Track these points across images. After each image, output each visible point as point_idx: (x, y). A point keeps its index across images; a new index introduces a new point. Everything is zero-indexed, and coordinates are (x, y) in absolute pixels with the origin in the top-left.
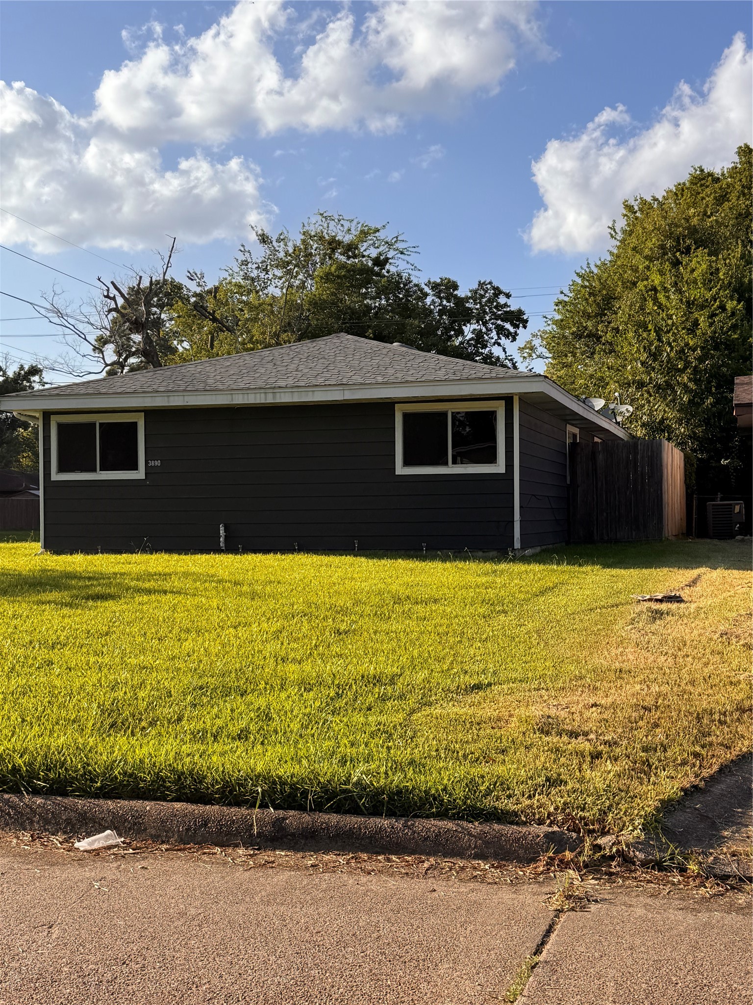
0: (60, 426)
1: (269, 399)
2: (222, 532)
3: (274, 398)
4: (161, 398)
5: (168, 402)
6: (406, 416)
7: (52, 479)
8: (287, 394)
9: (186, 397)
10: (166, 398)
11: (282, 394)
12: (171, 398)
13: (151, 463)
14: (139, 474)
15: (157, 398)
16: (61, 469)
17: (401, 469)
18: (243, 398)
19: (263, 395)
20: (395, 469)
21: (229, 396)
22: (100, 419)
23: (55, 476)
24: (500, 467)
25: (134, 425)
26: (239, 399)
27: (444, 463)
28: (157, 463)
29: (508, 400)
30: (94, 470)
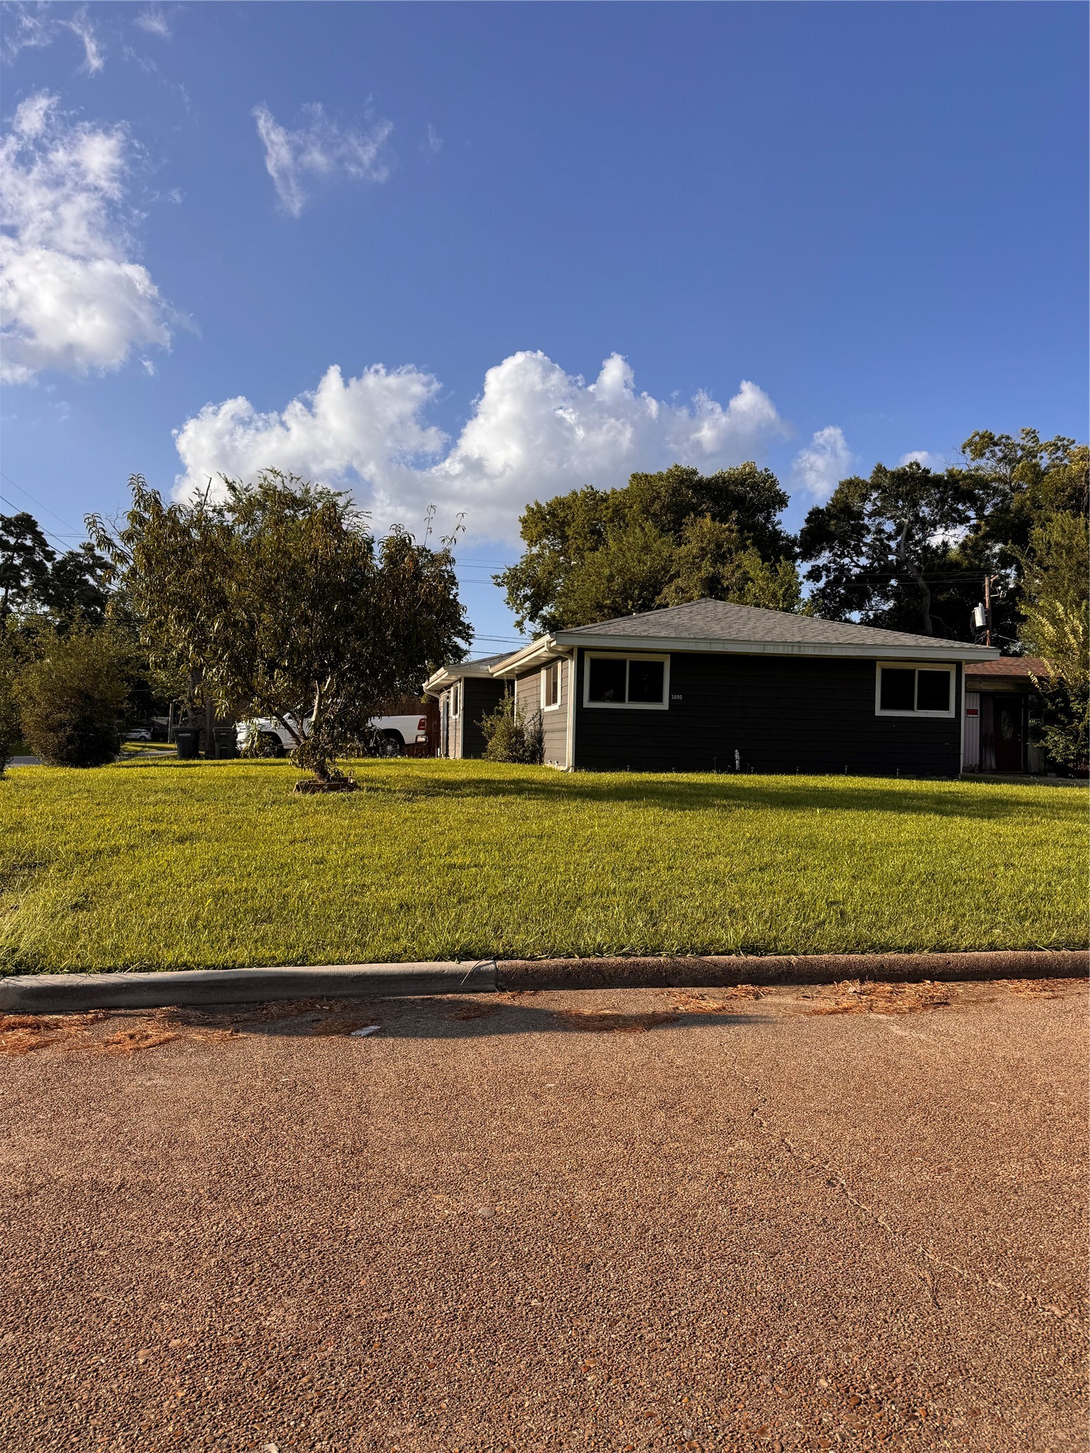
0: (593, 662)
2: (737, 756)
3: (799, 651)
6: (884, 671)
7: (584, 706)
12: (713, 645)
13: (674, 697)
14: (664, 706)
16: (593, 698)
17: (879, 712)
19: (790, 648)
20: (874, 711)
22: (629, 657)
23: (587, 704)
24: (951, 714)
25: (661, 665)
27: (911, 708)
28: (680, 697)
29: (959, 664)
30: (623, 700)
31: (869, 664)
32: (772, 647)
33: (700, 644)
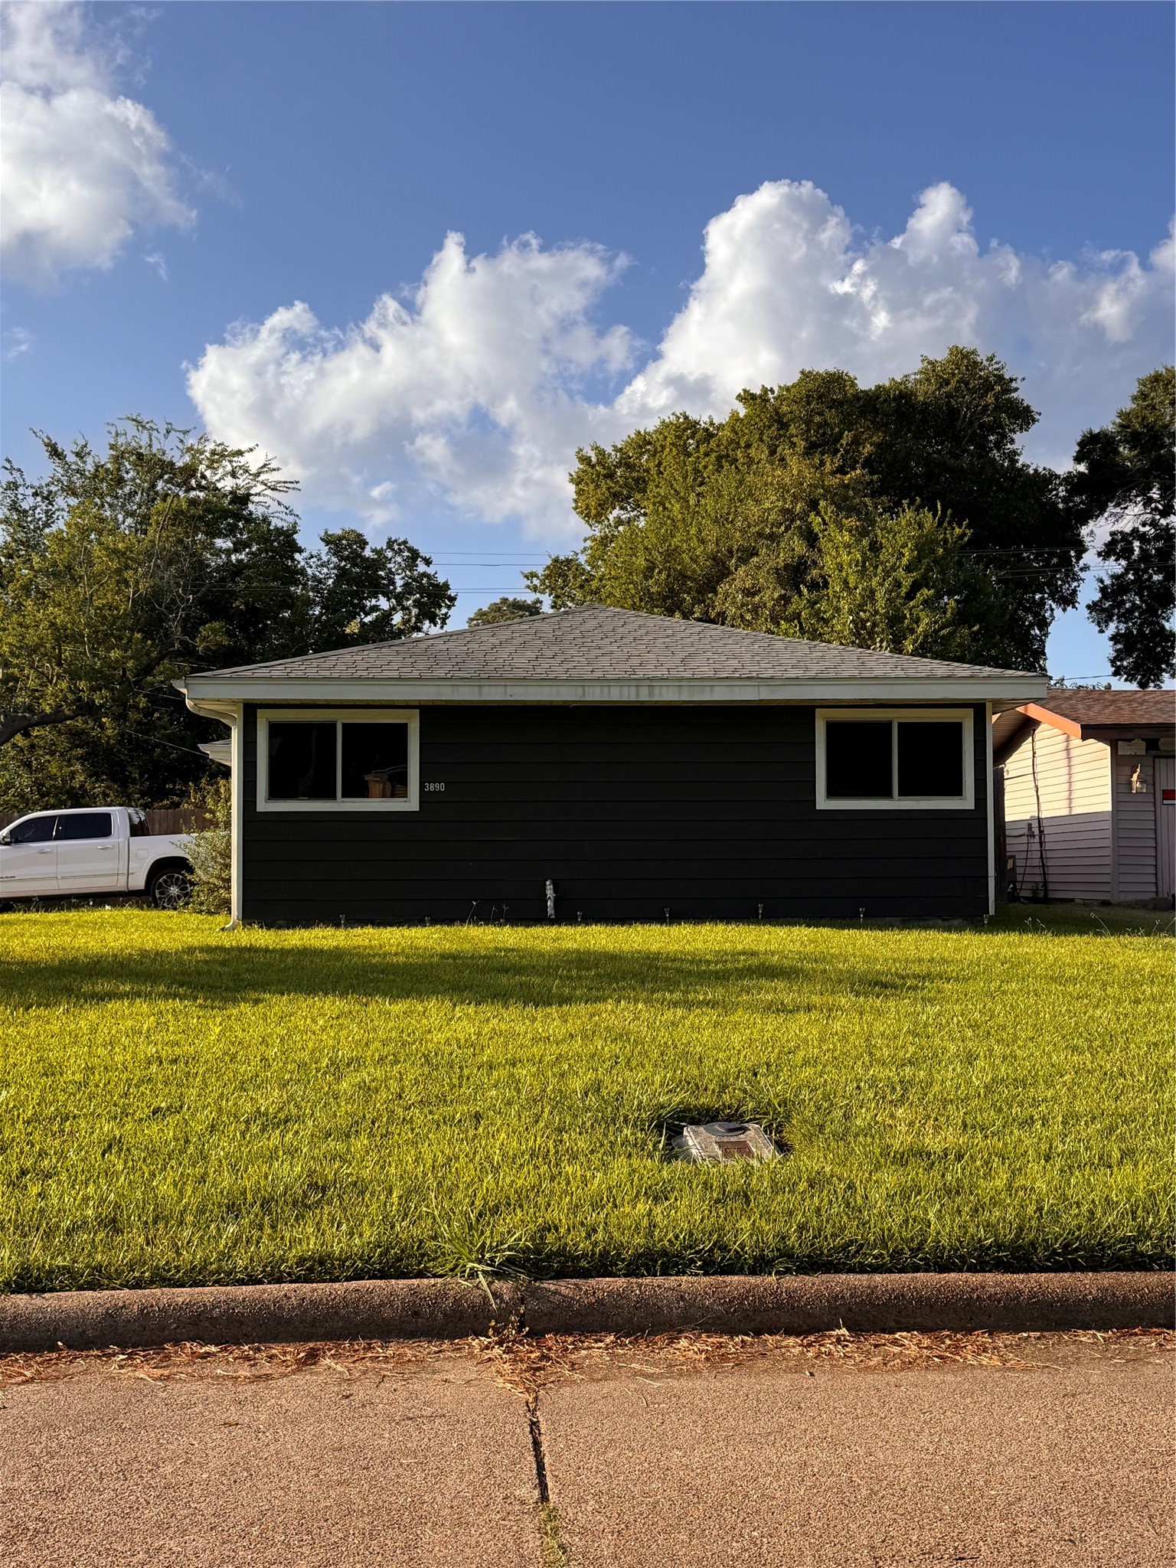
0: (275, 729)
1: (644, 696)
2: (550, 892)
3: (651, 694)
4: (467, 688)
5: (480, 693)
6: (832, 728)
7: (259, 810)
8: (671, 688)
9: (508, 688)
10: (476, 689)
11: (664, 690)
12: (485, 690)
13: (431, 787)
14: (411, 803)
15: (461, 688)
16: (274, 794)
17: (823, 803)
18: (602, 692)
19: (633, 690)
20: (814, 801)
21: (580, 690)
22: (342, 718)
23: (264, 805)
24: (966, 801)
25: (403, 728)
26: (596, 695)
27: (887, 794)
28: (441, 787)
29: (979, 709)
30: (331, 795)
31: (801, 714)
32: (598, 690)
33: (461, 689)
